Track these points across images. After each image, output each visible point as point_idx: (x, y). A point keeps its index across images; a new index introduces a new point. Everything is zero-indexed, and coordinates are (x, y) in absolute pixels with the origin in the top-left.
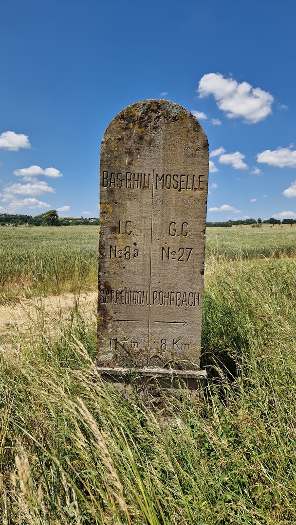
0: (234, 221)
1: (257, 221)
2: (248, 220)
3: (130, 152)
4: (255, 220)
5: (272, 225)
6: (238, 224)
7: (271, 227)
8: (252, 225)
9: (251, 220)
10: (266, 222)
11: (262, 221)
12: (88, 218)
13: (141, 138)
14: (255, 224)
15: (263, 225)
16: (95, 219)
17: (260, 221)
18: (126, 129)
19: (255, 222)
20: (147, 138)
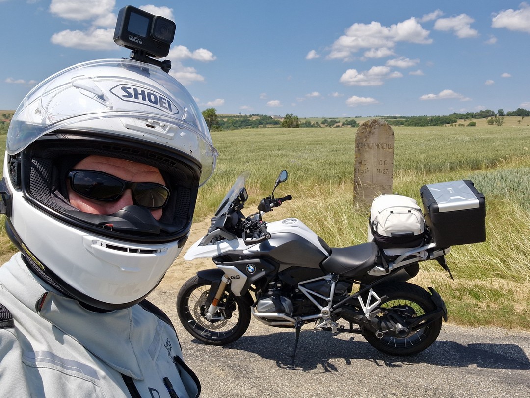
0: (461, 114)
1: (496, 112)
2: (483, 112)
3: (366, 137)
4: (493, 112)
5: (520, 118)
6: (467, 118)
7: (519, 121)
8: (490, 118)
9: (488, 111)
10: (510, 114)
11: (505, 113)
12: (248, 115)
13: (370, 132)
14: (494, 118)
15: (506, 119)
16: (258, 115)
17: (501, 113)
18: (365, 129)
19: (493, 115)
20: (372, 132)
